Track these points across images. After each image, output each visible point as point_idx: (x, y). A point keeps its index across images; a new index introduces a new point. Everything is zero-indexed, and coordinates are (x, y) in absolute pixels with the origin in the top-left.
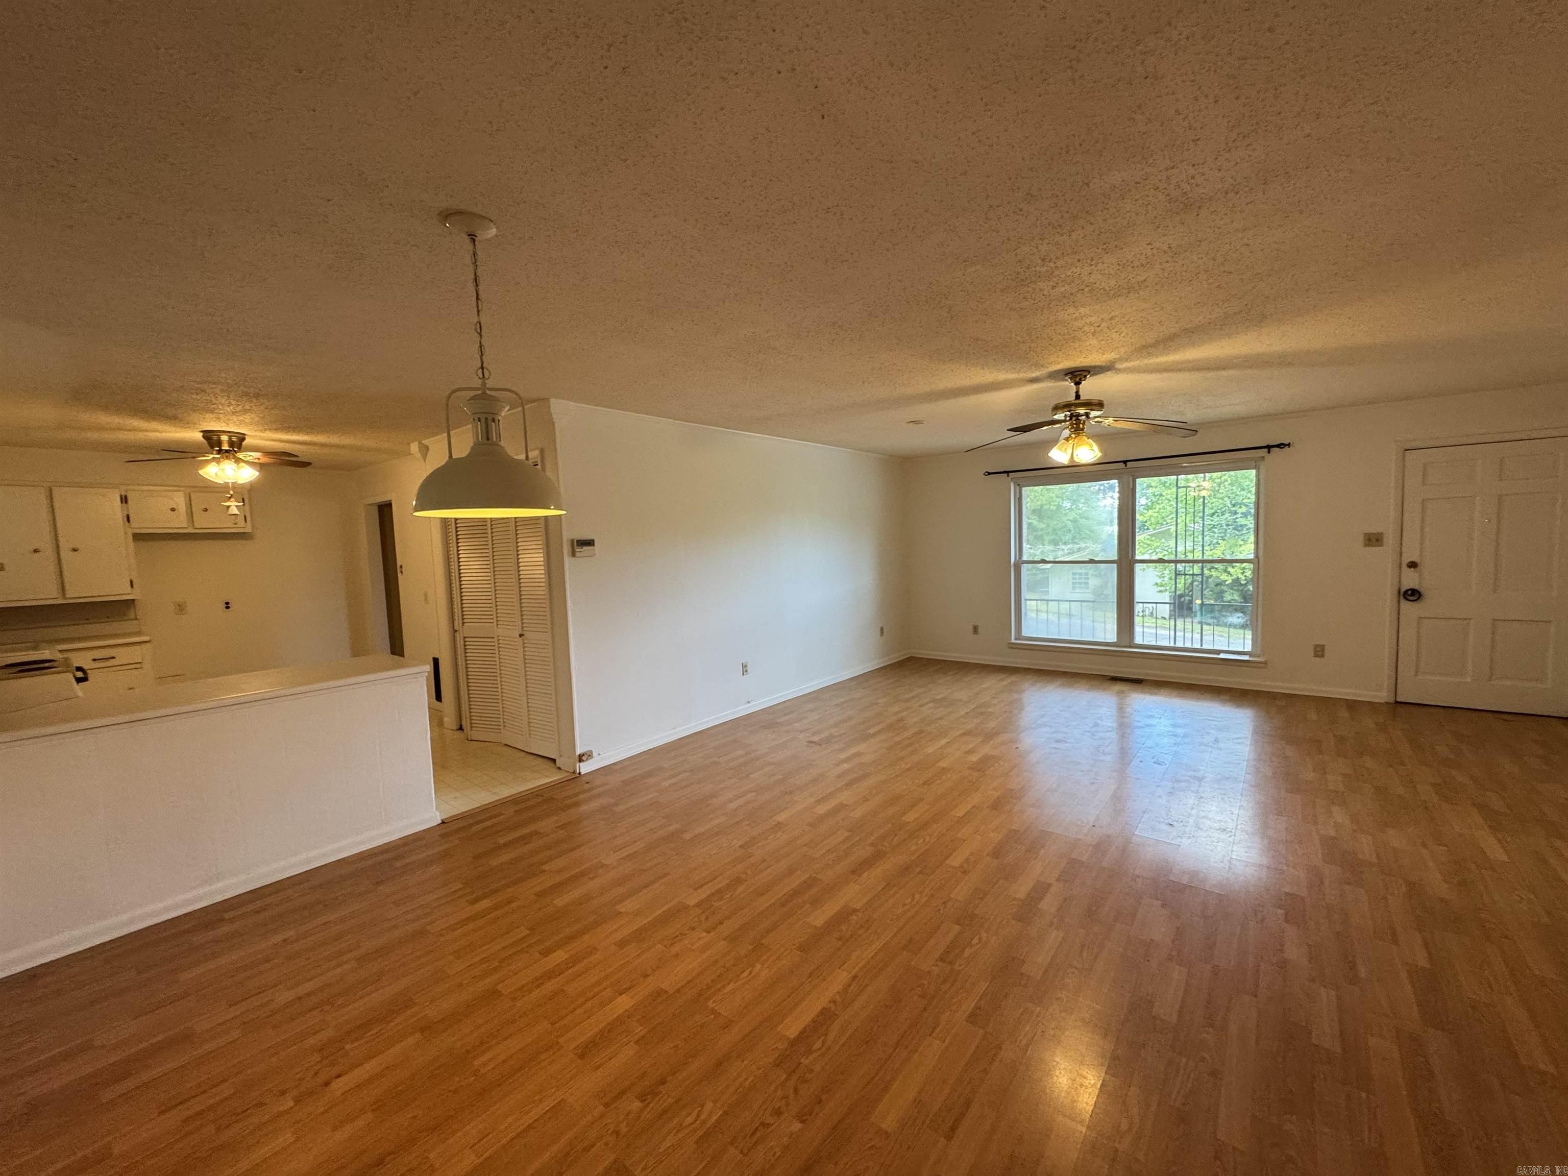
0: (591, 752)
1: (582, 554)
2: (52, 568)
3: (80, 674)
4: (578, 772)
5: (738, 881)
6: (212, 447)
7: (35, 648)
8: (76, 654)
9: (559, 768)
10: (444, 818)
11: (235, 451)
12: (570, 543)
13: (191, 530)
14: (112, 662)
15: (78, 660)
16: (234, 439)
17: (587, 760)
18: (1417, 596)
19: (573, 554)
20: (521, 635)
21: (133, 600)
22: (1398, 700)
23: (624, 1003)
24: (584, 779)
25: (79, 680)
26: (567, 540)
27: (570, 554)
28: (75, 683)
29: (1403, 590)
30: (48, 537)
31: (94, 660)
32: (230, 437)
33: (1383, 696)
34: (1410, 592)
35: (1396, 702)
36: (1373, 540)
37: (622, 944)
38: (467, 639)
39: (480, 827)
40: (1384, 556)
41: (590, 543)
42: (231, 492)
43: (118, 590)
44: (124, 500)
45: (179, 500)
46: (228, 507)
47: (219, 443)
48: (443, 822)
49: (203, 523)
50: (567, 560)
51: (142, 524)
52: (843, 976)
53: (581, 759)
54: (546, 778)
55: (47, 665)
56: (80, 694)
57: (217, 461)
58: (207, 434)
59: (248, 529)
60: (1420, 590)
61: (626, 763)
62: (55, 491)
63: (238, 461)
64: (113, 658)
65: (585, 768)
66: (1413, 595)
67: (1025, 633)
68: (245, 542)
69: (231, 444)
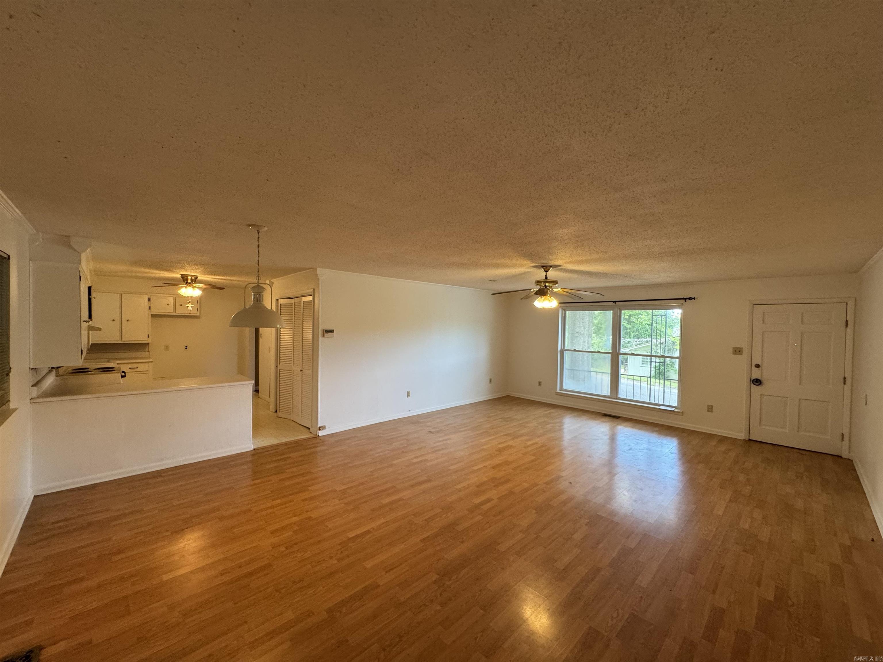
0: (325, 426)
1: (327, 336)
2: (118, 327)
3: (123, 374)
4: (318, 435)
5: (363, 484)
6: (184, 281)
7: (108, 362)
8: (123, 365)
9: (311, 433)
10: (254, 448)
11: (193, 283)
12: (322, 331)
13: (175, 314)
14: (136, 370)
15: (124, 368)
16: (193, 278)
17: (323, 429)
18: (760, 383)
19: (323, 336)
20: (301, 371)
21: (148, 343)
22: (750, 439)
23: (295, 519)
24: (320, 438)
25: (122, 377)
26: (321, 330)
27: (322, 335)
28: (121, 377)
29: (752, 379)
30: (118, 315)
31: (130, 368)
32: (191, 277)
33: (742, 436)
34: (755, 380)
35: (749, 440)
36: (738, 351)
37: (303, 500)
38: (281, 371)
39: (268, 453)
40: (743, 360)
41: (332, 331)
42: (190, 300)
43: (141, 338)
44: (149, 300)
45: (171, 300)
46: (188, 307)
47: (187, 280)
48: (254, 449)
49: (180, 311)
50: (320, 338)
51: (154, 311)
52: (383, 521)
53: (319, 429)
54: (304, 436)
55: (112, 369)
56: (122, 382)
57: (186, 287)
58: (183, 276)
59: (198, 314)
60: (761, 380)
61: (341, 433)
62: (123, 295)
63: (194, 287)
64: (137, 368)
65: (321, 433)
66: (757, 382)
67: (565, 387)
68: (197, 320)
69: (192, 280)
